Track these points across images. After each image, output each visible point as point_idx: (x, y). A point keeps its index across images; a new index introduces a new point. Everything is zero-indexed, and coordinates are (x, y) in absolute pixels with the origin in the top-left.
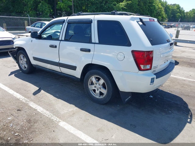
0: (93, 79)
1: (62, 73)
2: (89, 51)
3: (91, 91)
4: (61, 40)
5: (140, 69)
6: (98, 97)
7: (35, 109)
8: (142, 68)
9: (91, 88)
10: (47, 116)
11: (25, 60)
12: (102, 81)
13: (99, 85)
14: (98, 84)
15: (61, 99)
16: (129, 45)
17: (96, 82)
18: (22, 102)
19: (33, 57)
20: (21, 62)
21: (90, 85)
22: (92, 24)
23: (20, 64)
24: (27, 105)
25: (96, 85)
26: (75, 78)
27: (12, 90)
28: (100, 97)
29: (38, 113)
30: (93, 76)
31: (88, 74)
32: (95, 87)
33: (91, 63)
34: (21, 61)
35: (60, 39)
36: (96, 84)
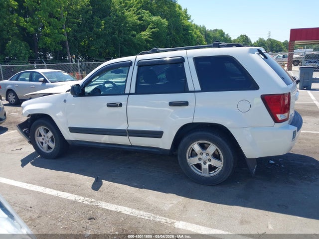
0: (196, 147)
1: (132, 146)
2: (186, 104)
3: (192, 168)
4: (130, 94)
5: (276, 121)
6: (206, 175)
7: (118, 212)
8: (280, 119)
9: (193, 161)
10: (147, 218)
11: (50, 134)
12: (212, 148)
13: (207, 154)
14: (204, 154)
15: (145, 188)
16: (255, 87)
17: (201, 151)
18: (87, 206)
19: (69, 128)
20: (39, 140)
21: (189, 157)
22: (186, 64)
23: (37, 143)
24: (98, 208)
25: (201, 157)
26: (158, 151)
27: (50, 188)
28: (209, 174)
29: (127, 217)
30: (196, 143)
31: (185, 140)
32: (200, 159)
33: (192, 122)
34: (41, 138)
35: (127, 91)
36: (201, 154)
